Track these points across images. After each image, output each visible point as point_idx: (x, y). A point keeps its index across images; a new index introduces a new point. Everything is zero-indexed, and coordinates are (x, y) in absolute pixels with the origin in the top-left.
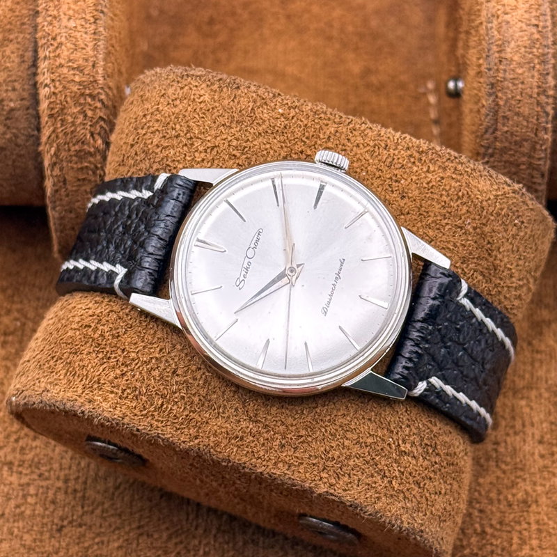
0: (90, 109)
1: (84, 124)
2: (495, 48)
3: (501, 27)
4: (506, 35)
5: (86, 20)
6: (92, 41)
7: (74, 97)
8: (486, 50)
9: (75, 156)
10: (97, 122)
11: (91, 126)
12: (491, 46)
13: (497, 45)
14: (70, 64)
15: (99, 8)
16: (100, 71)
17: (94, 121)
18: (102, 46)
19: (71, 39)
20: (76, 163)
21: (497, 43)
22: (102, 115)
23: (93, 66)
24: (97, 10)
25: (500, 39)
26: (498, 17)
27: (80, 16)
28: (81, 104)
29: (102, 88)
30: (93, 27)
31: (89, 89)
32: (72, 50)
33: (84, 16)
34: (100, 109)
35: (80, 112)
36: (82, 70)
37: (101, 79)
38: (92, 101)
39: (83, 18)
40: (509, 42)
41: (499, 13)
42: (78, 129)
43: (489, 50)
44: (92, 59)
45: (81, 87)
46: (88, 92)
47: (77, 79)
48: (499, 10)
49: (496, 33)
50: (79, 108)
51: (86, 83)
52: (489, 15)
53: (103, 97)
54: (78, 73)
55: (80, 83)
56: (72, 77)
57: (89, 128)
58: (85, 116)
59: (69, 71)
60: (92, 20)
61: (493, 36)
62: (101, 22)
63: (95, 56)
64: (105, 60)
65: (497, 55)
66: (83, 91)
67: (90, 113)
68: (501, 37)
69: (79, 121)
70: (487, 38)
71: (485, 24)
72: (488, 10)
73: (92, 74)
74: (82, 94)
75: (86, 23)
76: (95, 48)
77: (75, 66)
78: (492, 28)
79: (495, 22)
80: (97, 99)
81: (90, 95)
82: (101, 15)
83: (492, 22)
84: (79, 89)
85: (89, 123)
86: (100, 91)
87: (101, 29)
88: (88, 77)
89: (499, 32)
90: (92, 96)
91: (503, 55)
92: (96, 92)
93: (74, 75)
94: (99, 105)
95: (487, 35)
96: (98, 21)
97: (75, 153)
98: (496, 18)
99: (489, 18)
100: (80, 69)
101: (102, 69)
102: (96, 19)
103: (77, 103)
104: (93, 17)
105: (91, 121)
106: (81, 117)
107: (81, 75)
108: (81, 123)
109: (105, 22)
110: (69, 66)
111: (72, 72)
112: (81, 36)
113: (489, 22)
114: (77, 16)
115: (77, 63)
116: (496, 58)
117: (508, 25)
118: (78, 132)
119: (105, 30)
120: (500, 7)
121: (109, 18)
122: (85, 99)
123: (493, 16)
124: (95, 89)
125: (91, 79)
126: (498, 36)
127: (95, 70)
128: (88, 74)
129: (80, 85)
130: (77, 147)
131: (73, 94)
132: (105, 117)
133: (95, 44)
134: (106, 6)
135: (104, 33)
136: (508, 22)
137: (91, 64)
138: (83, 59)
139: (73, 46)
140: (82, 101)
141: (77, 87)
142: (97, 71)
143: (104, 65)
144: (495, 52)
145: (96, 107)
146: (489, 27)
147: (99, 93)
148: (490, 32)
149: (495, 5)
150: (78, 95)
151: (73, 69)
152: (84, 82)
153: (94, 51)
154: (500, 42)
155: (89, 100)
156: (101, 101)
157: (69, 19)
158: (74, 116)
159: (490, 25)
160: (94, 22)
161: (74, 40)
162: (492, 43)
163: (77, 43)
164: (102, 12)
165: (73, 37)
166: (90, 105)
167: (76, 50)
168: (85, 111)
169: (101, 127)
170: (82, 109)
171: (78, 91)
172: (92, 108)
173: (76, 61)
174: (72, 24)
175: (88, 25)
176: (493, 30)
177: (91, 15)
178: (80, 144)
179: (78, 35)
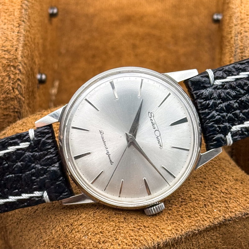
0: (13, 74)
1: (9, 82)
2: (239, 51)
3: (243, 39)
4: (245, 43)
5: (14, 26)
6: (16, 37)
7: (4, 67)
8: (234, 52)
9: (3, 100)
10: (16, 82)
11: (12, 83)
12: (237, 49)
13: (240, 49)
14: (3, 48)
15: (22, 19)
16: (20, 53)
17: (15, 81)
18: (22, 40)
19: (5, 35)
20: (3, 105)
21: (240, 48)
22: (19, 77)
23: (16, 50)
24: (20, 20)
25: (242, 46)
26: (241, 34)
27: (11, 23)
28: (7, 71)
29: (20, 62)
30: (18, 29)
31: (13, 63)
32: (4, 41)
33: (13, 23)
34: (19, 74)
35: (6, 76)
36: (10, 52)
37: (20, 57)
38: (14, 69)
39: (12, 24)
40: (247, 48)
41: (242, 31)
42: (5, 85)
43: (235, 52)
44: (16, 46)
45: (8, 61)
46: (12, 64)
47: (6, 56)
48: (241, 30)
49: (240, 42)
50: (6, 73)
51: (11, 59)
52: (236, 33)
53: (20, 67)
54: (7, 53)
55: (8, 59)
56: (4, 56)
57: (11, 85)
58: (10, 78)
59: (2, 52)
60: (17, 25)
61: (238, 44)
62: (22, 27)
63: (18, 45)
64: (23, 47)
65: (240, 54)
66: (9, 63)
67: (12, 76)
68: (243, 45)
69: (6, 80)
70: (234, 45)
71: (233, 38)
72: (235, 30)
73: (15, 54)
74: (9, 65)
75: (14, 27)
76: (18, 40)
77: (6, 49)
78: (237, 40)
79: (239, 37)
80: (17, 69)
81: (13, 66)
82: (23, 23)
83: (237, 37)
84: (7, 62)
85: (12, 82)
86: (19, 64)
87: (22, 31)
88: (13, 56)
89: (241, 42)
90: (15, 67)
91: (244, 54)
92: (17, 64)
93: (5, 54)
94: (18, 72)
95: (235, 43)
96: (21, 26)
97: (3, 99)
98: (240, 34)
99: (236, 34)
100: (8, 51)
101: (21, 52)
102: (20, 25)
103: (5, 70)
104: (18, 24)
105: (13, 81)
106: (7, 78)
107: (9, 54)
108: (7, 82)
109: (25, 27)
110: (2, 49)
111: (4, 53)
112: (11, 34)
113: (236, 36)
114: (9, 22)
115: (6, 48)
116: (239, 56)
117: (247, 38)
118: (5, 87)
119: (24, 31)
120: (242, 28)
121: (27, 26)
122: (10, 68)
123: (238, 33)
124: (16, 63)
125: (15, 57)
126: (241, 44)
127: (17, 52)
128: (13, 54)
129: (8, 60)
130: (4, 96)
131: (4, 65)
132: (21, 79)
133: (18, 38)
134: (26, 19)
135: (23, 32)
136: (247, 37)
137: (15, 49)
138: (11, 46)
139: (5, 39)
140: (8, 69)
141: (6, 61)
142: (18, 53)
143: (22, 50)
144: (239, 53)
145: (16, 73)
146: (236, 39)
147: (18, 65)
148: (236, 42)
149: (240, 27)
150: (6, 66)
151: (5, 51)
152: (10, 58)
153: (17, 42)
154: (242, 48)
155: (12, 69)
156: (19, 70)
157: (5, 24)
158: (3, 78)
159: (237, 38)
160: (18, 27)
161: (6, 35)
162: (237, 48)
163: (8, 37)
164: (23, 21)
165: (6, 34)
166: (13, 72)
167: (7, 41)
168: (9, 75)
169: (18, 85)
170: (8, 73)
171: (7, 64)
172: (14, 73)
173: (6, 47)
174: (5, 27)
175: (15, 28)
176: (238, 41)
177: (17, 22)
178: (6, 93)
179: (9, 33)
